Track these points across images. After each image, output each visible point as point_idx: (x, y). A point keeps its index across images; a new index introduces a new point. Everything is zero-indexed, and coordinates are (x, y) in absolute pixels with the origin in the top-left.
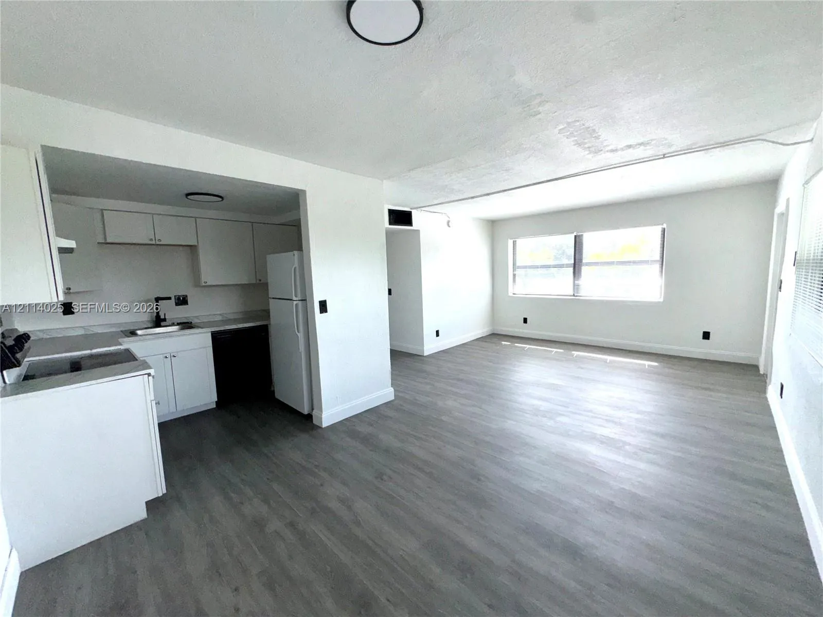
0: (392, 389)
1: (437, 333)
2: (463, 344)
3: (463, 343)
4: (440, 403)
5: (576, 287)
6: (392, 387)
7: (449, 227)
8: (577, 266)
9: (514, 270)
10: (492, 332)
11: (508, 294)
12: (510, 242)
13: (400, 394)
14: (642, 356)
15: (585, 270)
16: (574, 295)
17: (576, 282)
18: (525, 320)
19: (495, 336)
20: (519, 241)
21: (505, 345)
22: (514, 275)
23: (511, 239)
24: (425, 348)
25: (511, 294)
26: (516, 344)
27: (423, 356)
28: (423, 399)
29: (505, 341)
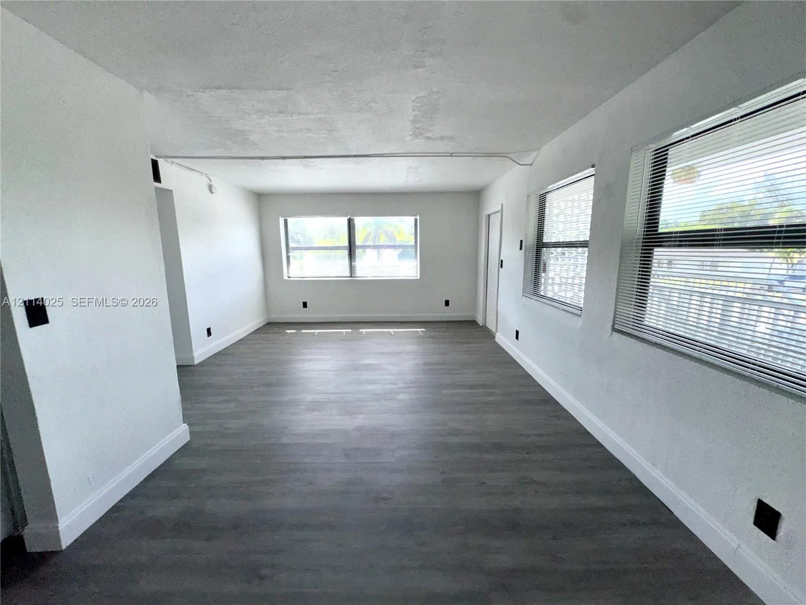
0: (185, 427)
1: (209, 331)
2: (240, 340)
3: (240, 338)
4: (266, 422)
5: (352, 268)
6: (184, 423)
7: (212, 193)
8: (351, 249)
9: (288, 252)
10: (267, 322)
11: (283, 278)
12: (282, 220)
13: (199, 429)
14: (405, 325)
15: (358, 252)
16: (351, 277)
17: (353, 264)
18: (305, 305)
19: (271, 327)
20: (290, 220)
21: (291, 333)
22: (288, 258)
23: (282, 217)
24: (195, 354)
25: (286, 278)
26: (303, 331)
27: (193, 366)
28: (234, 425)
29: (289, 329)
